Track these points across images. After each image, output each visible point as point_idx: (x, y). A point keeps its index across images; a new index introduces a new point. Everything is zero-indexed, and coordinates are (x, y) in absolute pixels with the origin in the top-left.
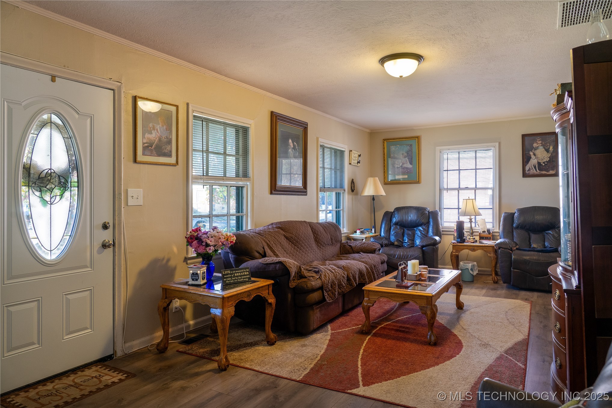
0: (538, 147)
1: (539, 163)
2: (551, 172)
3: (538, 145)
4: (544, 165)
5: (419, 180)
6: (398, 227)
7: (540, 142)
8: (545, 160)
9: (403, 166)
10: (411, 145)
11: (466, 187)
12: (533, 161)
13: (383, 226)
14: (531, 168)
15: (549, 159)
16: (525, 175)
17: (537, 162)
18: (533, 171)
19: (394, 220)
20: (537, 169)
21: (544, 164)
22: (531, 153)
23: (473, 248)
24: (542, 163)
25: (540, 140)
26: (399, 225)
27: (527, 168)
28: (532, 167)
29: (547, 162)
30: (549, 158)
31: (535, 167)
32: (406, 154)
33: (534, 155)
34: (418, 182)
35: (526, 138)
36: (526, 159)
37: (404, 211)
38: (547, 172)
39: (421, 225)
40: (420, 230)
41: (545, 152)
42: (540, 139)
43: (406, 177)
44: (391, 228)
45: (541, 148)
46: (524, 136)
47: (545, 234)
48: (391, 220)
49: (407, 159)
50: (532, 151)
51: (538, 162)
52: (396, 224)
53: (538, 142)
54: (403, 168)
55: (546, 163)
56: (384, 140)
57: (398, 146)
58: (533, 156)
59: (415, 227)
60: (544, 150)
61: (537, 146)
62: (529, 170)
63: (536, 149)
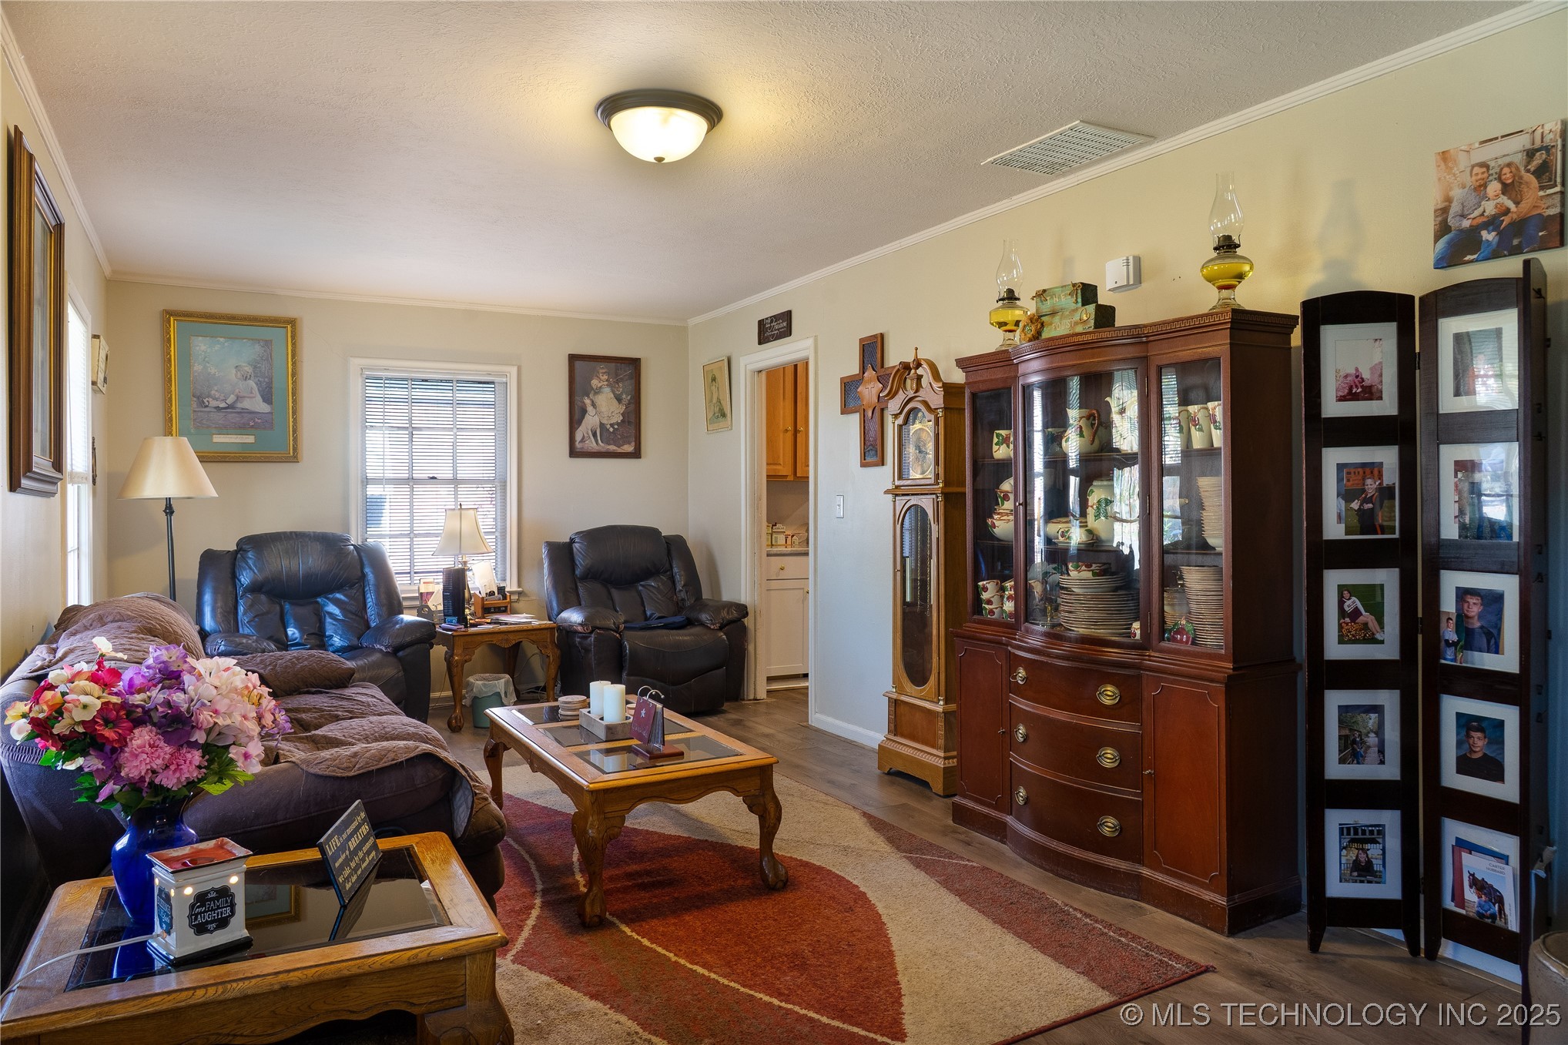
0: (601, 387)
1: (602, 425)
2: (629, 448)
3: (601, 384)
4: (611, 430)
5: (295, 449)
6: (263, 597)
7: (606, 377)
8: (613, 421)
9: (239, 405)
10: (268, 343)
11: (431, 476)
12: (591, 421)
13: (208, 597)
14: (586, 435)
15: (621, 418)
16: (574, 453)
17: (598, 423)
18: (592, 445)
19: (245, 579)
20: (599, 438)
21: (613, 428)
22: (587, 401)
23: (506, 637)
24: (608, 426)
25: (604, 373)
26: (264, 593)
27: (578, 437)
28: (588, 434)
29: (618, 424)
30: (622, 414)
31: (595, 435)
32: (249, 369)
33: (594, 405)
34: (294, 459)
35: (578, 364)
36: (576, 417)
37: (280, 547)
38: (619, 447)
39: (339, 588)
40: (337, 603)
41: (615, 402)
42: (604, 371)
43: (250, 439)
44: (237, 602)
45: (607, 390)
46: (573, 358)
47: (640, 588)
48: (234, 577)
49: (252, 383)
50: (588, 397)
51: (601, 423)
52: (255, 588)
53: (601, 377)
54: (238, 413)
55: (616, 427)
56: (168, 314)
57: (222, 340)
58: (590, 409)
59: (319, 595)
60: (613, 396)
61: (599, 385)
62: (583, 440)
63: (598, 391)
